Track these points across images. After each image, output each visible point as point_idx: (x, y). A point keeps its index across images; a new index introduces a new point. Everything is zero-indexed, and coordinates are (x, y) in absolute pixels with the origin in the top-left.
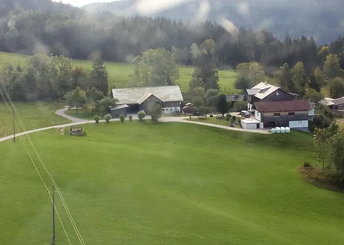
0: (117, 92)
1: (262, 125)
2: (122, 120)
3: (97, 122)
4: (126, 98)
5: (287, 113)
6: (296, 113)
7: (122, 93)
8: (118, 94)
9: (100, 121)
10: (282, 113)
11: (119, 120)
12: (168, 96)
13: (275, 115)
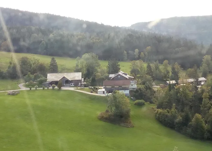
0: (50, 75)
1: (105, 92)
2: (44, 89)
3: (31, 89)
4: (53, 78)
5: (118, 86)
6: (123, 86)
7: (52, 76)
8: (50, 76)
9: (32, 89)
10: (115, 86)
11: (42, 88)
12: (74, 77)
13: (112, 87)
